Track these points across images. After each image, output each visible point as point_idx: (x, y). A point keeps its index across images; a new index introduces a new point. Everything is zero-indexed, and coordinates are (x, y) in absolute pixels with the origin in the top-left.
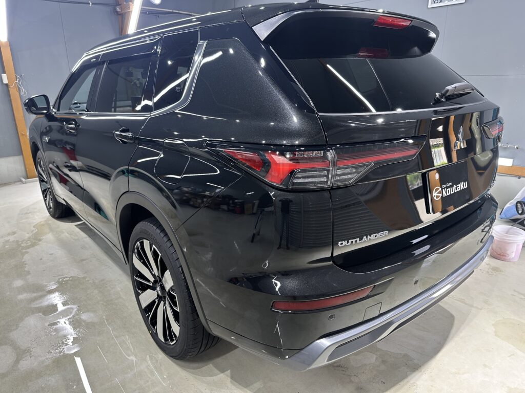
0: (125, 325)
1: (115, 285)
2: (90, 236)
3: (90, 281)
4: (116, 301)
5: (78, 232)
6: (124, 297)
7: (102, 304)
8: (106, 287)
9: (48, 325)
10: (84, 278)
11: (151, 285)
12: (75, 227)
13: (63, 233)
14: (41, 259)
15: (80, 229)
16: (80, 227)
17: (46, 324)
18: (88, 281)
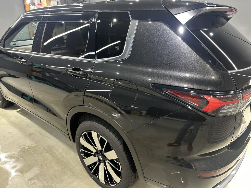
0: (74, 174)
1: (57, 149)
2: (29, 119)
3: (41, 148)
4: (62, 159)
5: (20, 116)
6: (66, 156)
7: (55, 162)
8: (53, 151)
9: (28, 181)
10: (37, 146)
11: (94, 154)
12: (17, 113)
13: (11, 117)
14: (4, 136)
15: (20, 114)
16: (20, 112)
17: (27, 180)
18: (40, 148)
